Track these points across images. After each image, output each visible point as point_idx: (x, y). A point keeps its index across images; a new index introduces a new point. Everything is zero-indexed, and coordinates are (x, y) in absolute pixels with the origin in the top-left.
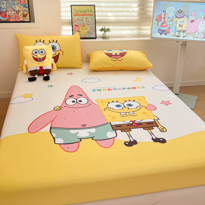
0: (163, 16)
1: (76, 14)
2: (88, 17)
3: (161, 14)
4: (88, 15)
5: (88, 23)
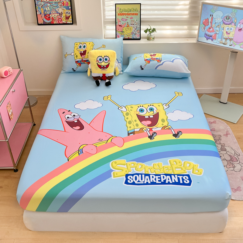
0: (210, 20)
1: (120, 13)
2: (133, 16)
3: (208, 19)
4: (133, 14)
5: (133, 23)
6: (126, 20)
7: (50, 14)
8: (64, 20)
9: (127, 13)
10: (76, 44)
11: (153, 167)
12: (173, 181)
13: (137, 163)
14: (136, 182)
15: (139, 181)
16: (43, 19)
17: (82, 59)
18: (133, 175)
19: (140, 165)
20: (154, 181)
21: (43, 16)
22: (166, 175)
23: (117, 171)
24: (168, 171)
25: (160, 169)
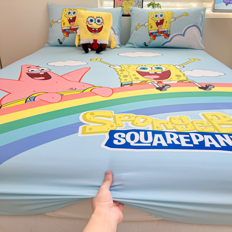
10: (64, 10)
11: (171, 121)
12: (223, 144)
13: (135, 116)
14: (132, 143)
15: (139, 142)
17: (70, 27)
18: (126, 132)
19: (142, 118)
20: (177, 143)
22: (203, 134)
23: (91, 124)
24: (204, 127)
25: (185, 125)
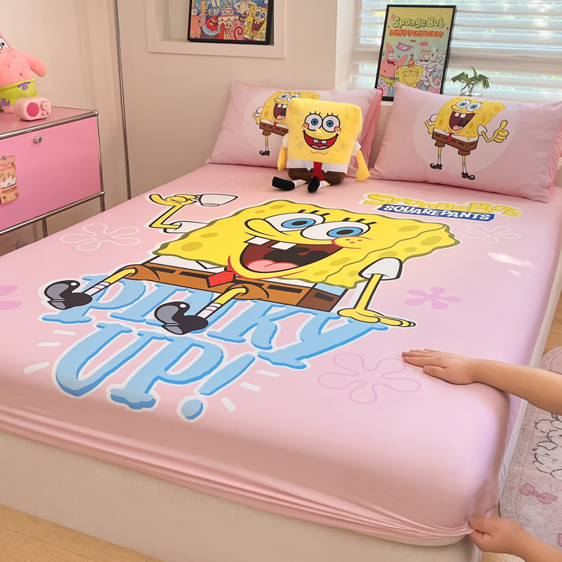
1: (396, 30)
2: (428, 39)
4: (429, 34)
5: (426, 56)
6: (410, 48)
7: (220, 15)
8: (248, 33)
9: (413, 29)
16: (201, 28)
21: (203, 19)
